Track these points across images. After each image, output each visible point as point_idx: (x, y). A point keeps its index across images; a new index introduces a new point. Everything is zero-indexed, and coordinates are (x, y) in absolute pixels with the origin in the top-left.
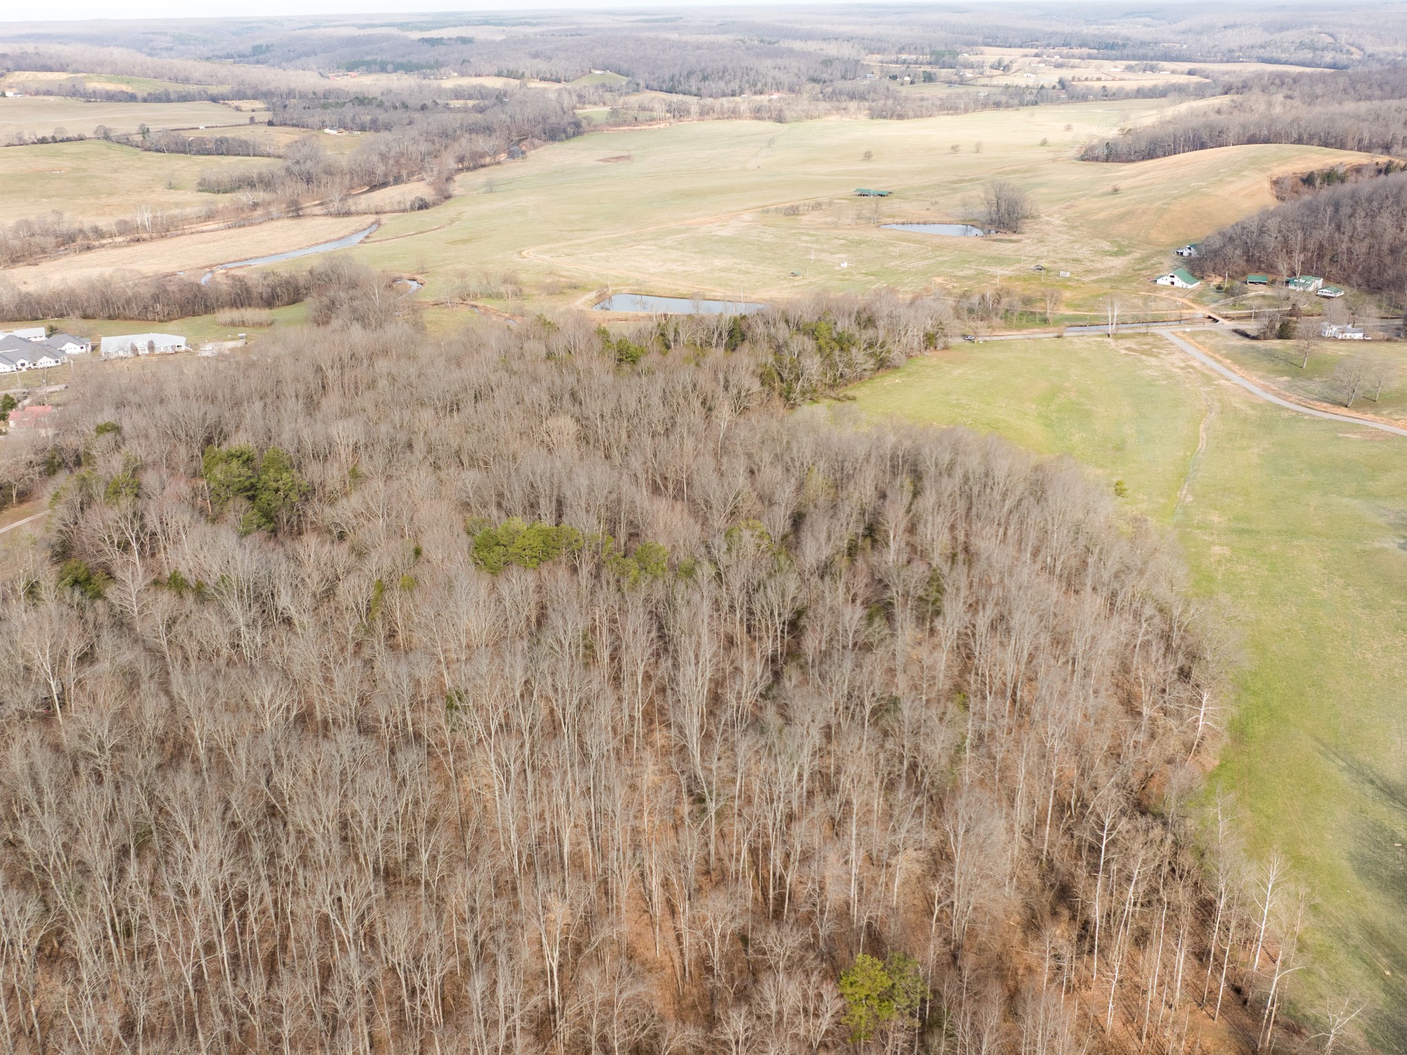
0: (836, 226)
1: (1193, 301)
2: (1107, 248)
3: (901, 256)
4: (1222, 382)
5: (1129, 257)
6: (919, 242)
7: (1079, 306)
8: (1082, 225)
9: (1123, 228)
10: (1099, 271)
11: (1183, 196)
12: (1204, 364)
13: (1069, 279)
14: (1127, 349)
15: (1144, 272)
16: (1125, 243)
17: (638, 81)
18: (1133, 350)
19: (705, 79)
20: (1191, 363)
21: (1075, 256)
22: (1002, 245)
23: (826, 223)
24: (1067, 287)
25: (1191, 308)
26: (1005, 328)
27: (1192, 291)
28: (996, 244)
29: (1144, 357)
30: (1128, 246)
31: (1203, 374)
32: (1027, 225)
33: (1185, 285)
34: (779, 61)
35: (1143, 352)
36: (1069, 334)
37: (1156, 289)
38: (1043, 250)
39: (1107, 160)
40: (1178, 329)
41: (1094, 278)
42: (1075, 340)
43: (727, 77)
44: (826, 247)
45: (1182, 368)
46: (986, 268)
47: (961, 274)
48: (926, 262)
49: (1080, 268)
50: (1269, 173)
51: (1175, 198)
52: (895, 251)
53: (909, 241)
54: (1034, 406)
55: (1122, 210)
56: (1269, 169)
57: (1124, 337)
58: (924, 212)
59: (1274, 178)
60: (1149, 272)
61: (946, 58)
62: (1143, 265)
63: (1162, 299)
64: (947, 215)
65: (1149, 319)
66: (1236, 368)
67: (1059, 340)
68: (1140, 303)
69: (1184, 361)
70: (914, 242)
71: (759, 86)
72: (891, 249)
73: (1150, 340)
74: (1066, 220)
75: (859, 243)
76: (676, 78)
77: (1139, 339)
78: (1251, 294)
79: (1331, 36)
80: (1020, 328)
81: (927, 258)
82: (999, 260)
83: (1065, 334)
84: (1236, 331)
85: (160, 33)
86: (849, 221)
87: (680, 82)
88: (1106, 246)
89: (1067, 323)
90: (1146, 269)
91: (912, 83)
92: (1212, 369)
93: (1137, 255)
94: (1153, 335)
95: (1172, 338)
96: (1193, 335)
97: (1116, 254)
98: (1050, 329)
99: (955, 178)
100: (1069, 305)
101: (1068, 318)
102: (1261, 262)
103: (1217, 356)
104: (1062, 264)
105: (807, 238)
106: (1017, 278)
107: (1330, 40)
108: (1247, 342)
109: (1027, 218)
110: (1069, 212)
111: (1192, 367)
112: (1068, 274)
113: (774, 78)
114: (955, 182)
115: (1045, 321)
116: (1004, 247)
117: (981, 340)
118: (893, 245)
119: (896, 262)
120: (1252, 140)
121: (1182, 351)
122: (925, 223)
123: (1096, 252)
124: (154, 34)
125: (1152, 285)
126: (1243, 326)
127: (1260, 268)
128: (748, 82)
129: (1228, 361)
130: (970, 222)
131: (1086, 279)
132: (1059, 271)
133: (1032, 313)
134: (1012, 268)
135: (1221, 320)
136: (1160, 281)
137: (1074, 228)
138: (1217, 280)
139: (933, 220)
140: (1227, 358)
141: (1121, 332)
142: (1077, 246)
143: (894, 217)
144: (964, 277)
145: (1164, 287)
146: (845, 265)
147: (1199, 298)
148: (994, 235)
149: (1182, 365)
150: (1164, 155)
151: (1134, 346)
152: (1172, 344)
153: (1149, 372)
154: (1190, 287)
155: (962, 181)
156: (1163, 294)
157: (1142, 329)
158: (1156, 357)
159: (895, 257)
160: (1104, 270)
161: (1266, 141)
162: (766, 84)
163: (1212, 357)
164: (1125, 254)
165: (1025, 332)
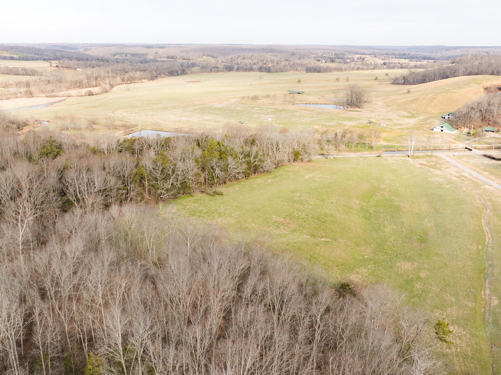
0: (273, 104)
1: (455, 139)
2: (405, 115)
3: (300, 116)
4: (487, 187)
5: (418, 118)
6: (311, 111)
7: (391, 140)
8: (392, 105)
9: (413, 106)
10: (402, 125)
11: (442, 92)
12: (471, 175)
13: (386, 128)
14: (421, 164)
15: (425, 125)
16: (415, 112)
17: (218, 59)
18: (425, 165)
19: (244, 59)
20: (462, 174)
21: (389, 118)
22: (352, 112)
23: (269, 103)
24: (384, 131)
25: (455, 143)
26: (348, 151)
27: (453, 135)
28: (349, 112)
29: (432, 170)
30: (416, 114)
31: (472, 181)
32: (365, 105)
33: (449, 132)
34: (274, 54)
35: (431, 166)
36: (385, 155)
37: (433, 134)
38: (373, 115)
39: (404, 84)
40: (450, 153)
41: (399, 127)
42: (389, 158)
43: (253, 58)
44: (264, 112)
45: (457, 177)
46: (342, 122)
47: (328, 124)
48: (313, 119)
49: (391, 123)
50: (482, 85)
51: (439, 93)
52: (298, 114)
53: (306, 110)
54: (358, 202)
55: (413, 98)
56: (482, 83)
57: (418, 157)
58: (317, 99)
59: (485, 87)
60: (428, 126)
61: (341, 56)
62: (425, 123)
63: (437, 138)
64: (328, 101)
65: (432, 148)
66: (493, 178)
67: (378, 158)
68: (425, 140)
69: (458, 172)
70: (308, 111)
71: (265, 61)
72: (296, 113)
73: (434, 159)
74: (385, 103)
75: (282, 111)
76: (233, 59)
77: (427, 159)
78: (488, 137)
79: (487, 53)
80: (356, 151)
81: (313, 117)
82: (350, 119)
83: (382, 155)
84: (485, 156)
85: (57, 46)
86: (280, 102)
87: (234, 60)
88: (405, 113)
89: (384, 149)
90: (427, 124)
91: (325, 62)
92: (477, 178)
93: (421, 118)
94: (436, 157)
95: (447, 159)
96: (460, 157)
97: (410, 117)
98: (375, 152)
99: (335, 89)
100: (385, 140)
101: (384, 147)
102: (489, 121)
103: (478, 169)
104: (382, 121)
105: (257, 109)
106: (358, 127)
107: (487, 54)
108: (494, 161)
109: (366, 102)
110: (386, 100)
111: (464, 176)
112: (385, 125)
113: (271, 59)
114: (335, 90)
115: (371, 148)
116: (353, 113)
117: (332, 157)
118: (297, 112)
119: (297, 119)
120: (470, 74)
121: (455, 166)
122: (316, 104)
123: (400, 116)
124: (54, 46)
125: (431, 131)
126: (489, 153)
127: (489, 124)
128: (261, 60)
129: (486, 173)
130: (338, 104)
131: (395, 128)
132: (380, 124)
133: (364, 143)
134: (355, 122)
135: (474, 150)
136: (435, 130)
137: (389, 106)
138: (466, 130)
139: (320, 102)
140: (485, 171)
141: (415, 154)
142: (390, 113)
143: (302, 101)
144: (329, 126)
145: (437, 133)
146: (270, 119)
147: (457, 138)
148: (349, 109)
149: (457, 175)
150: (430, 81)
151: (424, 163)
152: (448, 162)
153: (437, 179)
154: (452, 133)
155: (338, 90)
156: (438, 136)
157: (429, 153)
158: (440, 169)
159: (297, 117)
160: (404, 124)
161: (477, 74)
162: (267, 61)
163: (475, 171)
164: (415, 117)
165: (359, 153)
